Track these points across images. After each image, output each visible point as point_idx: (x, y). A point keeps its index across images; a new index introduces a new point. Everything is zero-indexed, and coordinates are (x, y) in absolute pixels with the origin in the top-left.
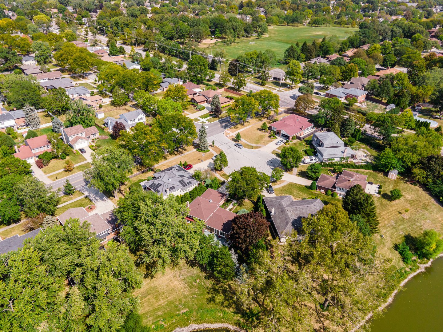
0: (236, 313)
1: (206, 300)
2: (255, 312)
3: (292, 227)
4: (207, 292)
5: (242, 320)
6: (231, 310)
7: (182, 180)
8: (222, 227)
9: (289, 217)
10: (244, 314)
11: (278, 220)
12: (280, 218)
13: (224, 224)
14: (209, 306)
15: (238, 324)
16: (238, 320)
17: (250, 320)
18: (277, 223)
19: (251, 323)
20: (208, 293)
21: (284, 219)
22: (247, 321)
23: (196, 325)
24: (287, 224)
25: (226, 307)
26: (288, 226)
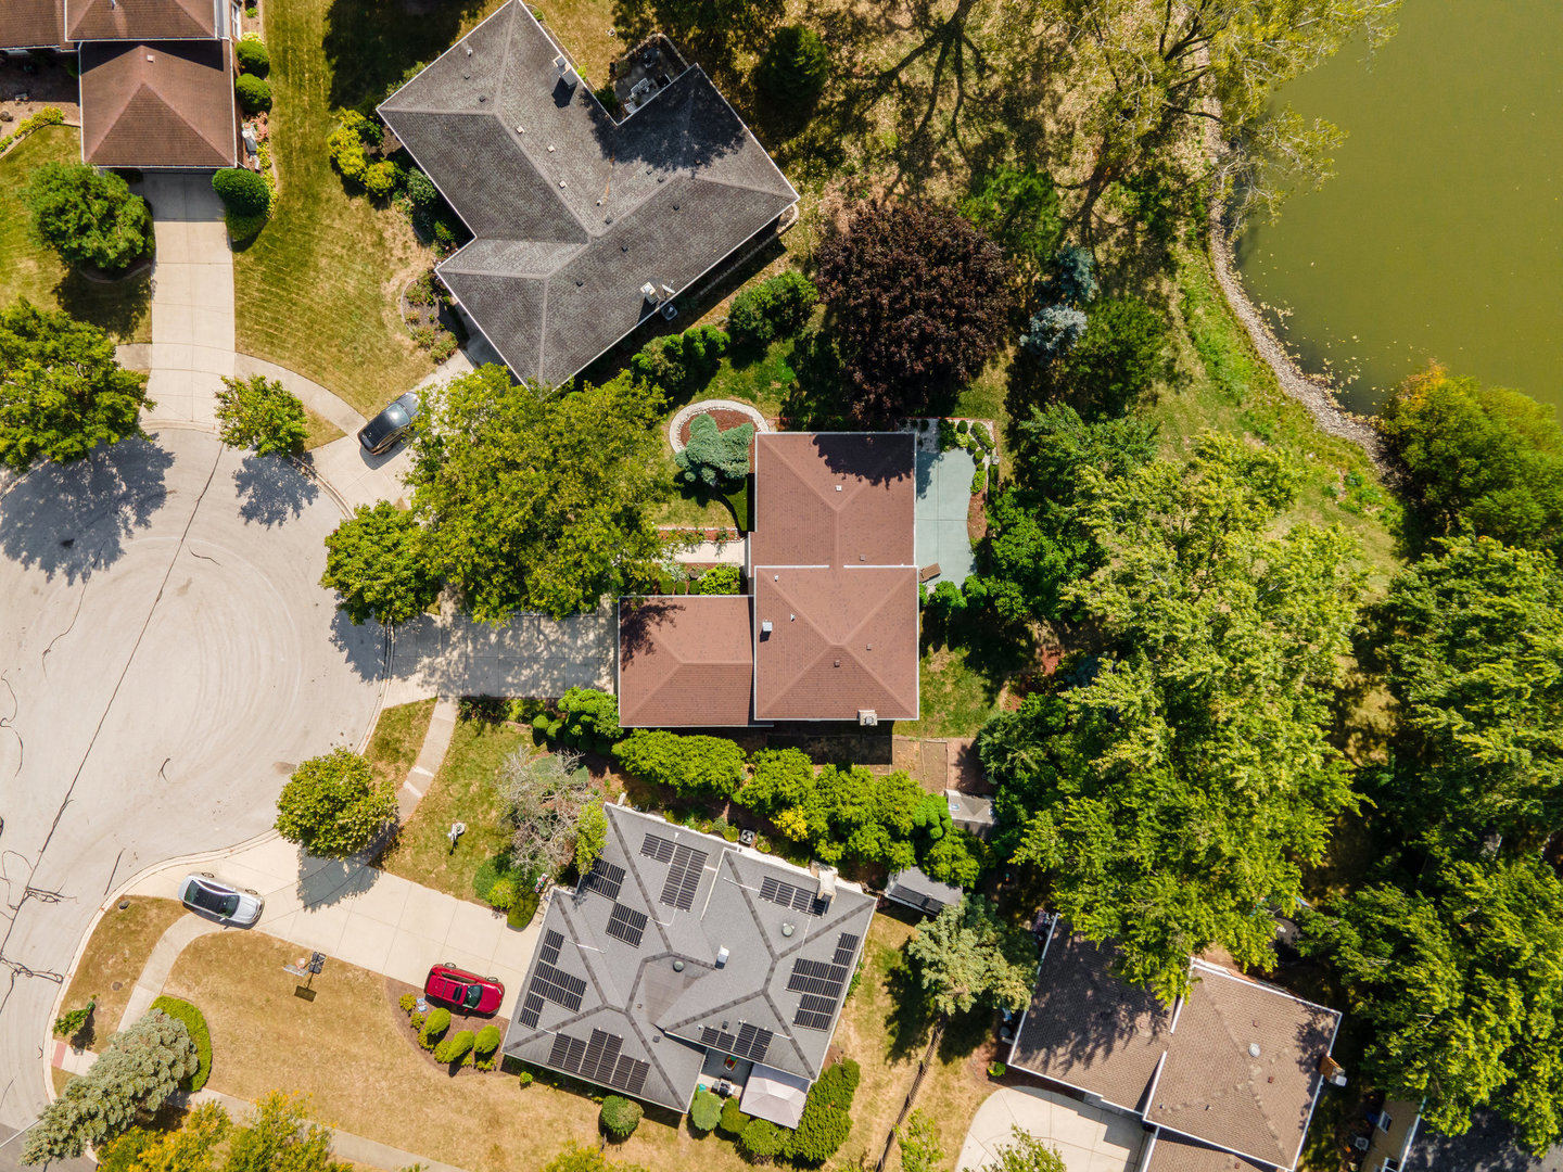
0: (1171, 266)
1: (1184, 395)
2: (1129, 200)
3: (717, 161)
4: (1155, 404)
5: (1182, 230)
6: (1166, 286)
7: (668, 897)
8: (894, 481)
9: (661, 193)
10: (1161, 232)
11: (693, 252)
12: (678, 241)
13: (875, 483)
14: (1198, 370)
15: (1201, 240)
16: (1188, 245)
17: (1167, 203)
18: (708, 249)
19: (1176, 195)
20: (1155, 398)
21: (676, 220)
22: (1176, 213)
23: (1279, 374)
24: (708, 189)
25: (1165, 308)
26: (720, 179)
